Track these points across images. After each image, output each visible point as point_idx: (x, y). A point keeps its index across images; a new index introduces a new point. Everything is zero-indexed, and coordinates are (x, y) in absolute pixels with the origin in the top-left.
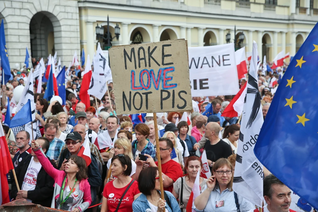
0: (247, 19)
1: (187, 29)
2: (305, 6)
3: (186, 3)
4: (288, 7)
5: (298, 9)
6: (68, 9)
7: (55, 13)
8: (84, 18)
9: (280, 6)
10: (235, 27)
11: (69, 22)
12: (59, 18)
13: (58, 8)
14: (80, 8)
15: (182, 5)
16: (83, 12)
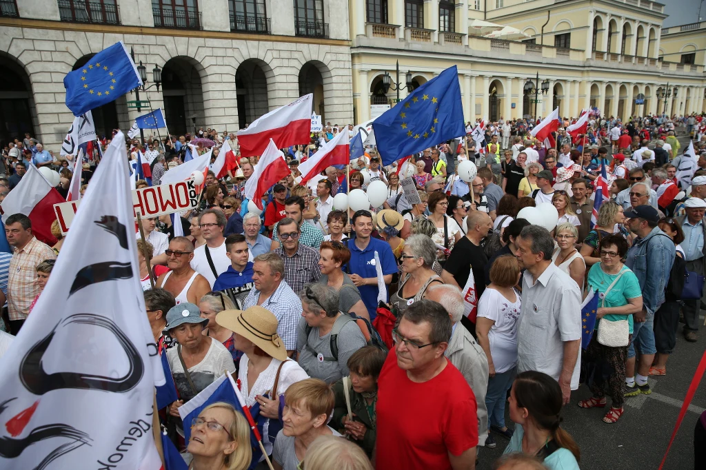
0: (538, 66)
1: (472, 77)
2: (602, 51)
3: (470, 46)
4: (583, 51)
5: (594, 54)
6: (341, 57)
7: (326, 62)
8: (357, 67)
9: (574, 50)
10: (537, 75)
11: (341, 72)
12: (330, 67)
13: (329, 56)
14: (353, 55)
15: (467, 49)
16: (356, 60)
